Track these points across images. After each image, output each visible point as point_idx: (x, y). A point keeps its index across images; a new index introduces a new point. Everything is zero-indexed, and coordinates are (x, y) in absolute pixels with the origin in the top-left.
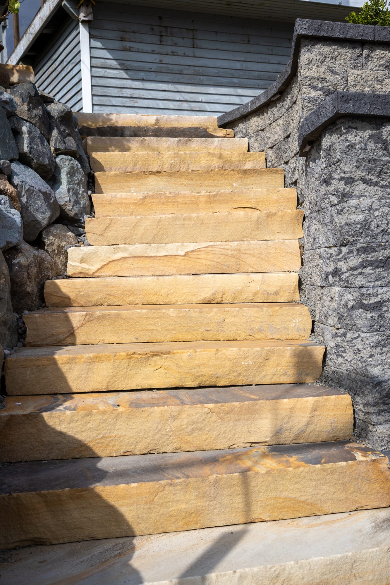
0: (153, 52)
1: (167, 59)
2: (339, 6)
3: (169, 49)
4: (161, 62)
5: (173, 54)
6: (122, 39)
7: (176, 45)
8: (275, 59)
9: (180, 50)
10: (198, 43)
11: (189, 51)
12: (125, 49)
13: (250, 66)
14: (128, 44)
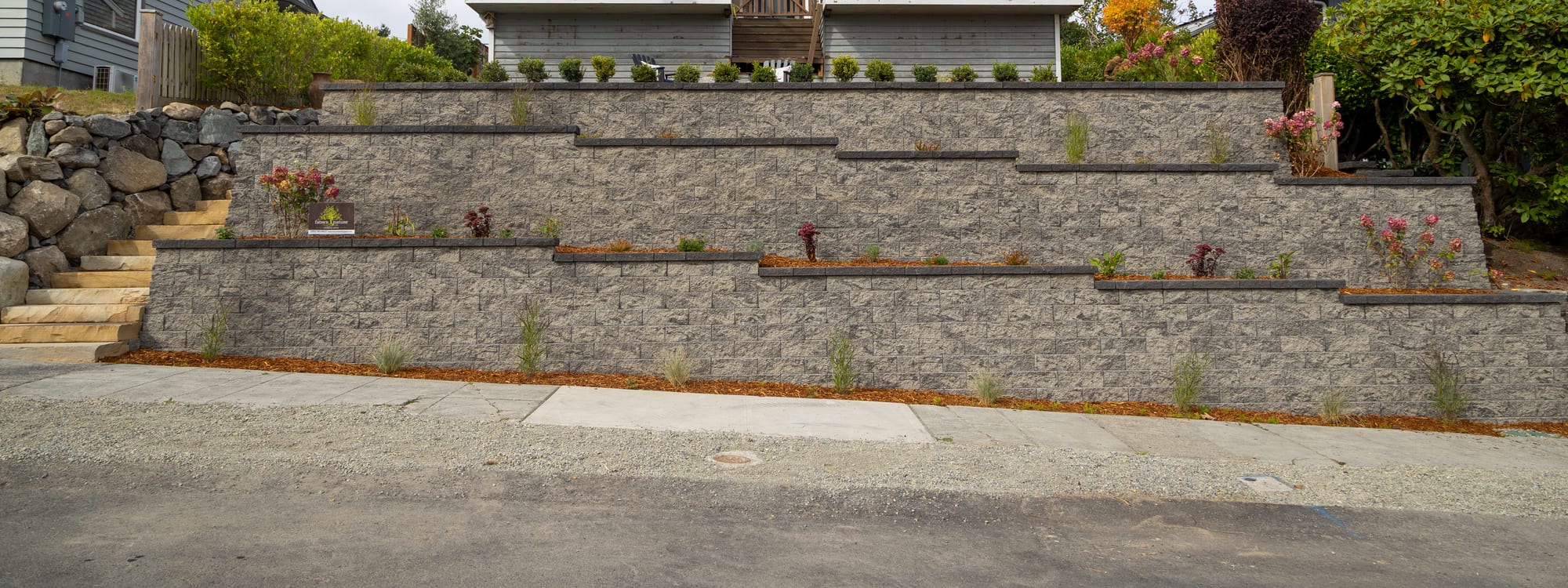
0: (542, 44)
1: (553, 49)
2: (671, 4)
3: (556, 41)
4: (548, 51)
5: (558, 44)
6: (519, 38)
7: (561, 38)
8: (644, 42)
9: (564, 42)
10: (578, 35)
11: (572, 42)
12: (521, 44)
13: (621, 48)
14: (523, 41)
